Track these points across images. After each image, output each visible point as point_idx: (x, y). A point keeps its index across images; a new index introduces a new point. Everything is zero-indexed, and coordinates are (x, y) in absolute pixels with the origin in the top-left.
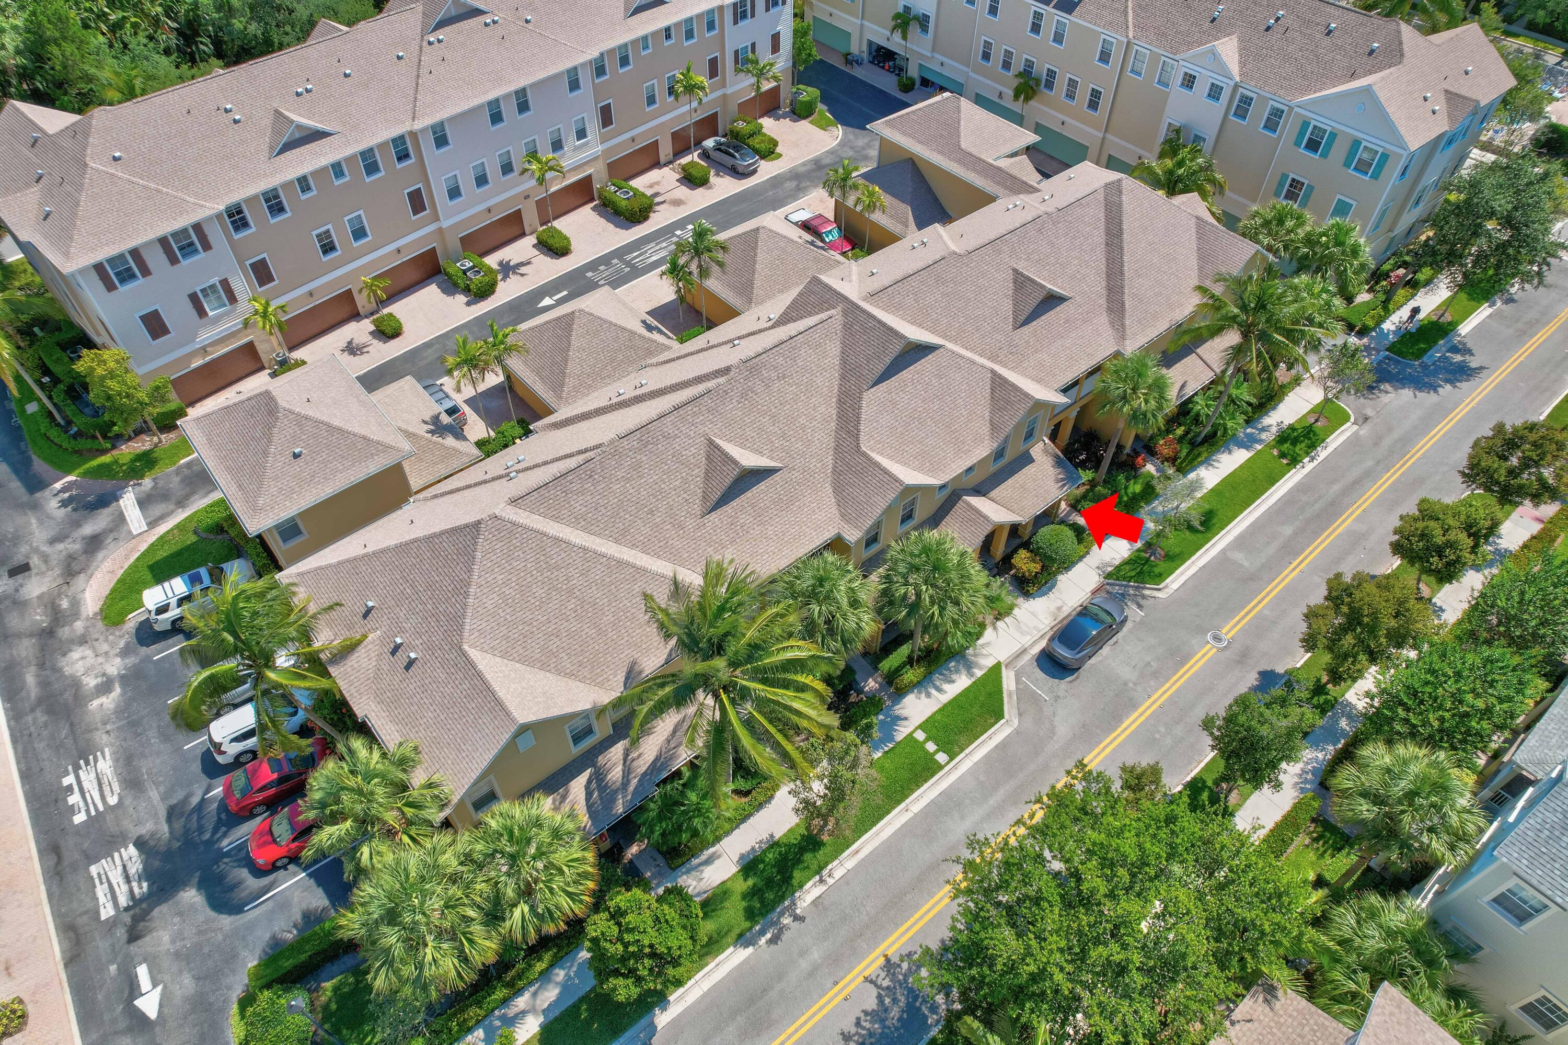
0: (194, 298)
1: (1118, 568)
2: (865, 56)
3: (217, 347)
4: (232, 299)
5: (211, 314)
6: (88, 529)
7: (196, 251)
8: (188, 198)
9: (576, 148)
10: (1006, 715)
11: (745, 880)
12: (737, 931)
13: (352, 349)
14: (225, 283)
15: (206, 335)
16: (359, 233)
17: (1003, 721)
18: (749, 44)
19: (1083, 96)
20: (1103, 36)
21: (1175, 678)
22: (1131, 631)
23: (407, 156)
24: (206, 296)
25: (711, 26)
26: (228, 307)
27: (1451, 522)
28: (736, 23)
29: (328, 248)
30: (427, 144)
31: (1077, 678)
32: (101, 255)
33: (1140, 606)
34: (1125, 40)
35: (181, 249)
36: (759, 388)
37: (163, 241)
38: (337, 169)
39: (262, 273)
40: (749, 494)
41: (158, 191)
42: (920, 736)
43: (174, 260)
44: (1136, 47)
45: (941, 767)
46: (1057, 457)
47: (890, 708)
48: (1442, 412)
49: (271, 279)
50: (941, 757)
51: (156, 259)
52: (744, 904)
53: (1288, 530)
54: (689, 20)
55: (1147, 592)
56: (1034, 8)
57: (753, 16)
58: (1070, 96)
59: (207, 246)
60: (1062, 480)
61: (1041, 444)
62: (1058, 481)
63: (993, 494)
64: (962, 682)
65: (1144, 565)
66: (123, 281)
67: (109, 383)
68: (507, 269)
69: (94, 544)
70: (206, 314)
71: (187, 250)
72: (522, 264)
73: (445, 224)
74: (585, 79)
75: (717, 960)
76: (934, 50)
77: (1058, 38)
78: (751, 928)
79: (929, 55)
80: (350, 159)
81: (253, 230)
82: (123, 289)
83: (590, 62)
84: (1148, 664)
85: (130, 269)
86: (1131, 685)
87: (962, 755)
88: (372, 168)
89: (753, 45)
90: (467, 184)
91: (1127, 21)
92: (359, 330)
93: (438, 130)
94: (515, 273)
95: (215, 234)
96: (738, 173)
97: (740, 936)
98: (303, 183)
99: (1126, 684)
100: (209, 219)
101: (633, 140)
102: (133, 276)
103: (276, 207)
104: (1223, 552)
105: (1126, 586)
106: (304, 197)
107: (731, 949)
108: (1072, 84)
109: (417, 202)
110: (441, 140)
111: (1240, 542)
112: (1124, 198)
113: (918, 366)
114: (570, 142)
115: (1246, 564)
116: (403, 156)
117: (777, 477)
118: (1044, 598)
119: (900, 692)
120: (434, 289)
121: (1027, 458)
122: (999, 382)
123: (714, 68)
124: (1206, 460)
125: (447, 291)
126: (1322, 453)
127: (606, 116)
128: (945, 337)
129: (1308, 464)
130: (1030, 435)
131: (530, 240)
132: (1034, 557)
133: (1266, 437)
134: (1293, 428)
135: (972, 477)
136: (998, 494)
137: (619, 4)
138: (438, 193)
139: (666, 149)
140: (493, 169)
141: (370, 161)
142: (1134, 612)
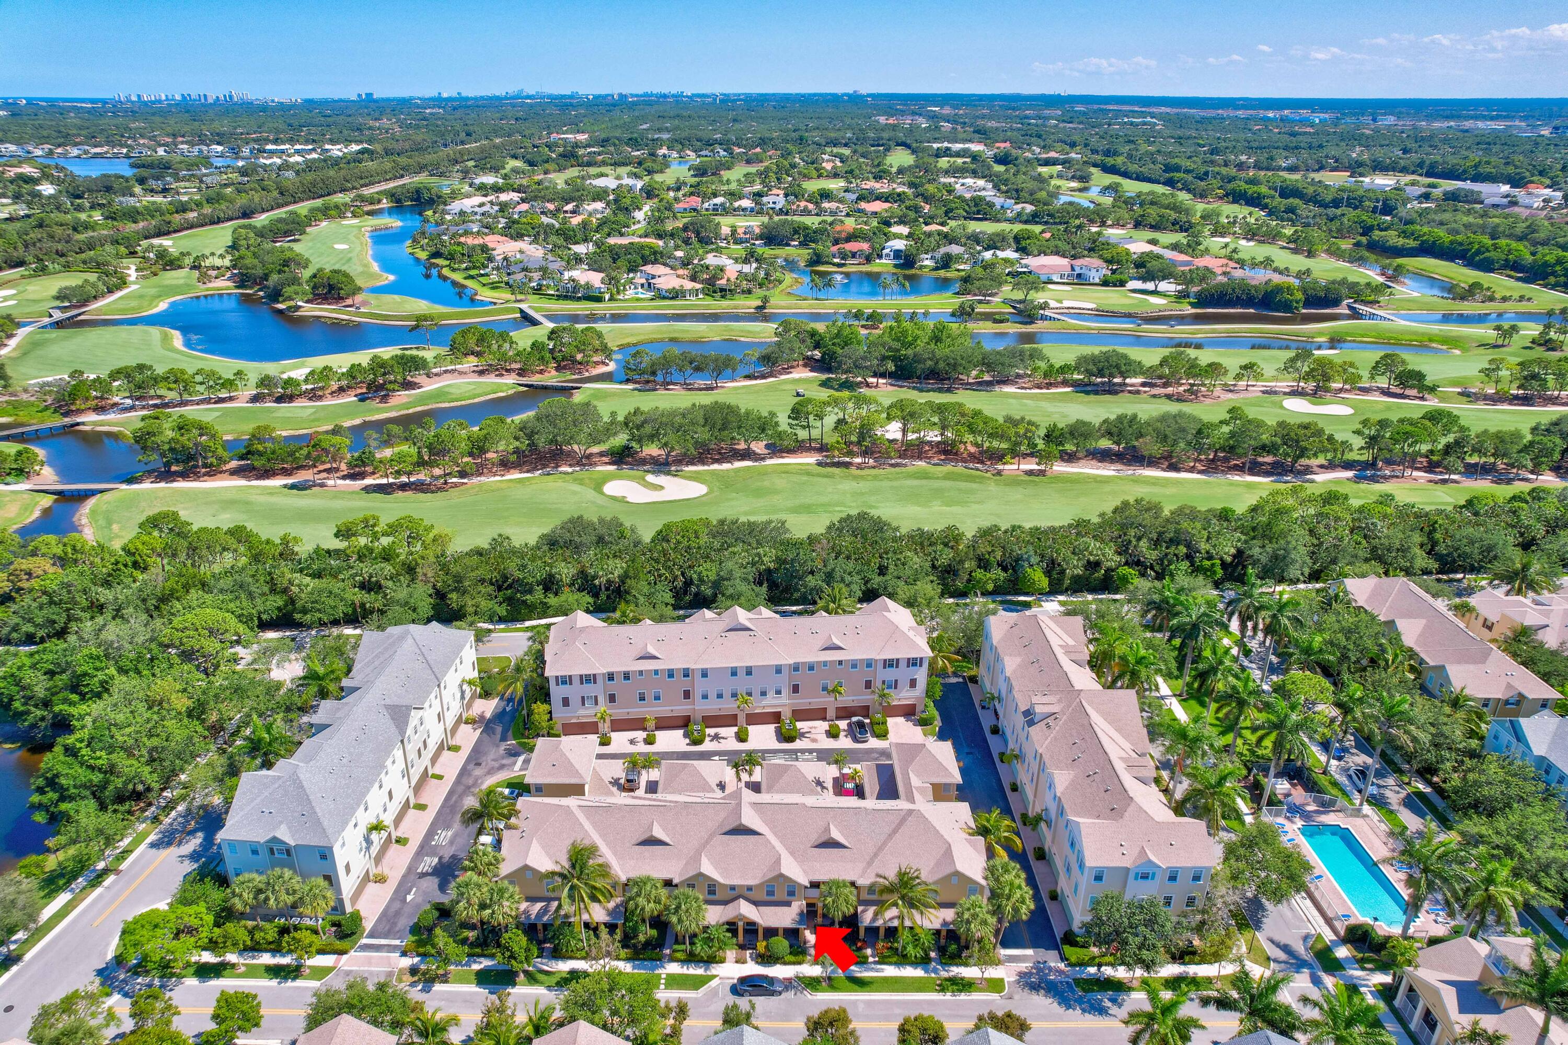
0: (583, 699)
1: (805, 977)
3: (585, 719)
4: (597, 704)
5: (587, 707)
6: (504, 762)
7: (591, 684)
8: (597, 666)
9: (774, 698)
10: (699, 992)
12: (549, 985)
13: (632, 742)
14: (596, 698)
15: (582, 712)
16: (657, 698)
17: (695, 992)
18: (894, 680)
22: (779, 1000)
23: (688, 677)
24: (587, 699)
25: (869, 667)
26: (594, 706)
28: (885, 669)
29: (642, 698)
30: (698, 675)
31: (740, 998)
32: (559, 674)
33: (796, 995)
35: (586, 681)
37: (581, 676)
38: (656, 672)
39: (612, 698)
40: (654, 848)
41: (590, 659)
42: (663, 977)
43: (582, 684)
44: (1043, 759)
45: (659, 989)
46: (803, 912)
47: (665, 962)
48: (1061, 1019)
49: (615, 703)
50: (663, 987)
51: (576, 681)
52: (557, 981)
53: (899, 1012)
54: (855, 660)
55: (805, 992)
57: (897, 668)
59: (595, 683)
60: (796, 921)
61: (800, 903)
62: (794, 920)
64: (699, 971)
65: (817, 983)
66: (564, 684)
68: (716, 737)
69: (502, 767)
70: (585, 706)
71: (588, 682)
72: (723, 738)
73: (697, 708)
74: (785, 672)
75: (536, 988)
78: (551, 988)
80: (663, 670)
81: (615, 683)
82: (563, 687)
83: (790, 664)
85: (566, 681)
87: (671, 990)
88: (671, 676)
89: (896, 682)
90: (712, 695)
91: (1044, 743)
92: (640, 735)
93: (705, 672)
94: (719, 740)
95: (600, 680)
96: (856, 740)
97: (547, 988)
98: (641, 672)
100: (599, 674)
101: (810, 704)
102: (567, 684)
103: (627, 678)
104: (857, 1000)
105: (800, 986)
106: (639, 678)
107: (542, 988)
109: (687, 695)
110: (705, 676)
111: (869, 1003)
112: (910, 818)
113: (748, 837)
114: (771, 694)
115: (861, 1011)
116: (686, 676)
117: (668, 847)
118: (763, 968)
119: (672, 959)
120: (681, 732)
121: (788, 904)
122: (778, 861)
123: (868, 685)
124: (898, 964)
125: (686, 735)
126: (963, 997)
127: (796, 689)
128: (775, 834)
129: (948, 996)
130: (791, 893)
131: (735, 729)
132: (767, 947)
133: (944, 974)
134: (962, 979)
135: (752, 895)
136: (762, 908)
137: (820, 643)
138: (697, 694)
139: (831, 713)
140: (727, 694)
141: (671, 673)
142: (790, 995)
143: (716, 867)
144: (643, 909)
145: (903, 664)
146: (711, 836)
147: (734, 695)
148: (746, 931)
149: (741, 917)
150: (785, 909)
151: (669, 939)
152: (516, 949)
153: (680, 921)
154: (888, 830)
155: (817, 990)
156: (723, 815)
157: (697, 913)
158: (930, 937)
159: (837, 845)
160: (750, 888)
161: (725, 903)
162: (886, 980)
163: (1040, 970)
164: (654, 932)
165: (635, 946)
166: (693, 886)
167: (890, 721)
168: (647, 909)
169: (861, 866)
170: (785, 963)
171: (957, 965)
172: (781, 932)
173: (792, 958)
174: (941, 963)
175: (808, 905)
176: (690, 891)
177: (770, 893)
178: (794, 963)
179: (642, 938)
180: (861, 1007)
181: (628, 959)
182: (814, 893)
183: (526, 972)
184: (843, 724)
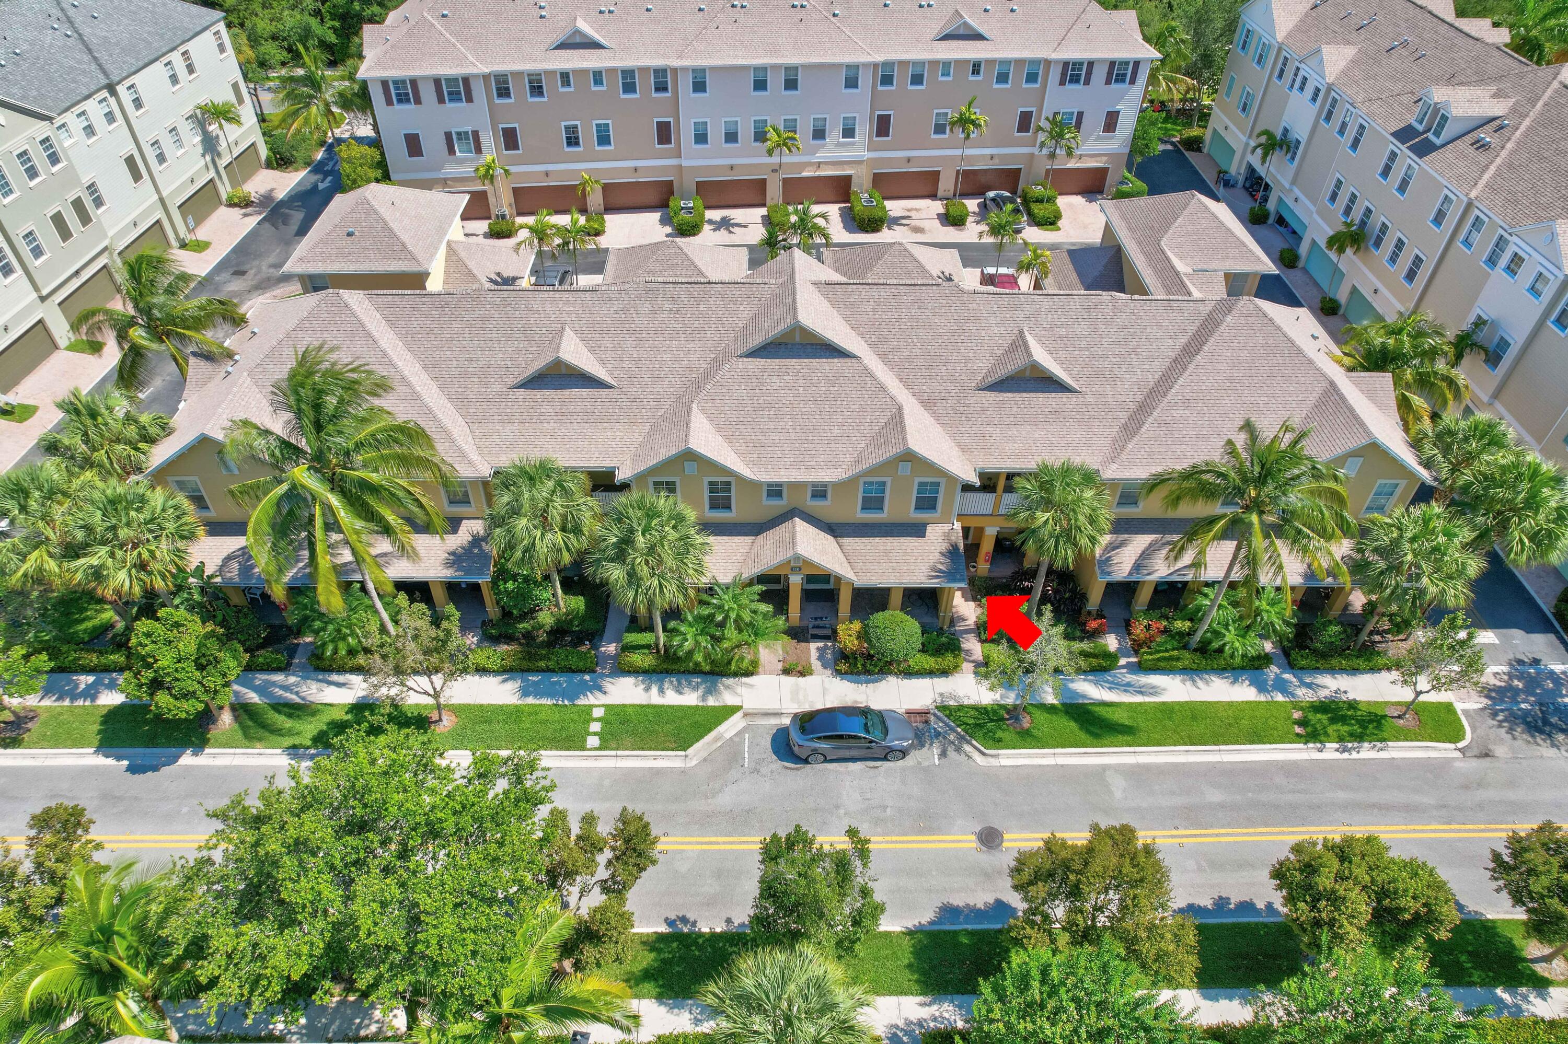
0: (448, 136)
1: (961, 707)
2: (1241, 179)
3: (457, 184)
4: (479, 150)
5: (458, 154)
7: (461, 100)
8: (470, 57)
9: (839, 144)
10: (690, 751)
11: (347, 713)
12: (297, 741)
14: (476, 134)
15: (450, 170)
16: (604, 140)
17: (683, 753)
18: (1076, 111)
19: (1405, 261)
20: (1446, 191)
21: (894, 838)
22: (903, 769)
23: (665, 89)
24: (459, 139)
25: (1032, 78)
26: (473, 155)
27: (1360, 872)
28: (1062, 83)
29: (573, 141)
30: (685, 84)
31: (797, 769)
32: (391, 75)
33: (943, 754)
34: (1465, 199)
35: (450, 93)
36: (645, 309)
37: (437, 82)
38: (598, 76)
39: (510, 139)
40: (567, 392)
41: (454, 45)
42: (598, 713)
43: (441, 100)
44: (1477, 212)
45: (583, 748)
46: (955, 547)
47: (603, 676)
49: (516, 147)
50: (593, 741)
51: (428, 93)
52: (325, 728)
53: (1215, 796)
54: (1006, 62)
55: (967, 748)
56: (1392, 147)
57: (1087, 82)
58: (1393, 259)
59: (470, 99)
60: (940, 571)
61: (947, 527)
62: (934, 569)
63: (846, 541)
64: (690, 698)
65: (992, 721)
66: (400, 101)
67: (346, 165)
68: (725, 224)
70: (454, 153)
71: (454, 96)
72: (739, 225)
73: (685, 163)
74: (866, 80)
75: (262, 751)
76: (1294, 182)
77: (1403, 187)
78: (308, 748)
79: (1287, 186)
80: (612, 71)
81: (512, 101)
82: (397, 107)
83: (876, 65)
84: (885, 808)
85: (407, 94)
86: (842, 811)
87: (613, 753)
88: (629, 87)
89: (1080, 115)
90: (716, 134)
91: (1480, 177)
93: (699, 75)
94: (727, 229)
95: (478, 91)
97: (294, 747)
98: (565, 77)
99: (837, 807)
100: (476, 76)
101: (909, 161)
102: (408, 101)
103: (537, 90)
104: (1105, 768)
105: (952, 729)
106: (562, 90)
107: (279, 751)
108: (1400, 244)
109: (664, 133)
110: (699, 86)
111: (1137, 774)
112: (1229, 319)
113: (815, 362)
114: (834, 135)
115: (1118, 794)
116: (661, 87)
117: (604, 392)
118: (853, 686)
119: (622, 670)
120: (656, 216)
121: (918, 530)
122: (897, 420)
123: (1025, 122)
124: (1190, 671)
125: (664, 221)
126: (1366, 752)
127: (883, 126)
128: (884, 358)
129: (1330, 752)
130: (927, 503)
131: (763, 211)
132: (863, 635)
133: (1304, 695)
134: (1353, 705)
135: (823, 508)
136: (853, 543)
137: (936, 27)
138: (687, 133)
139: (946, 184)
140: (746, 131)
141: (629, 80)
142: (930, 755)
143: (728, 432)
144: (530, 549)
145: (1099, 74)
146: (717, 363)
147: (760, 136)
148: (808, 596)
149: (799, 563)
150: (909, 543)
151: (613, 624)
152: (165, 661)
153: (632, 576)
154: (1171, 348)
155: (998, 743)
156: (746, 311)
157: (681, 556)
158: (1288, 609)
159: (1049, 383)
160: (819, 492)
161: (755, 529)
162: (1168, 710)
163: (1532, 683)
164: (578, 603)
165: (528, 636)
166: (670, 488)
167: (1063, 202)
168: (542, 548)
169: (1105, 436)
170: (909, 673)
171: (1332, 671)
172: (896, 599)
173: (929, 662)
174: (1291, 666)
175: (966, 531)
176: (662, 502)
177: (873, 502)
178: (931, 673)
179: (546, 618)
180: (1118, 786)
181: (507, 671)
182: (983, 503)
183: (242, 710)
184: (972, 205)
